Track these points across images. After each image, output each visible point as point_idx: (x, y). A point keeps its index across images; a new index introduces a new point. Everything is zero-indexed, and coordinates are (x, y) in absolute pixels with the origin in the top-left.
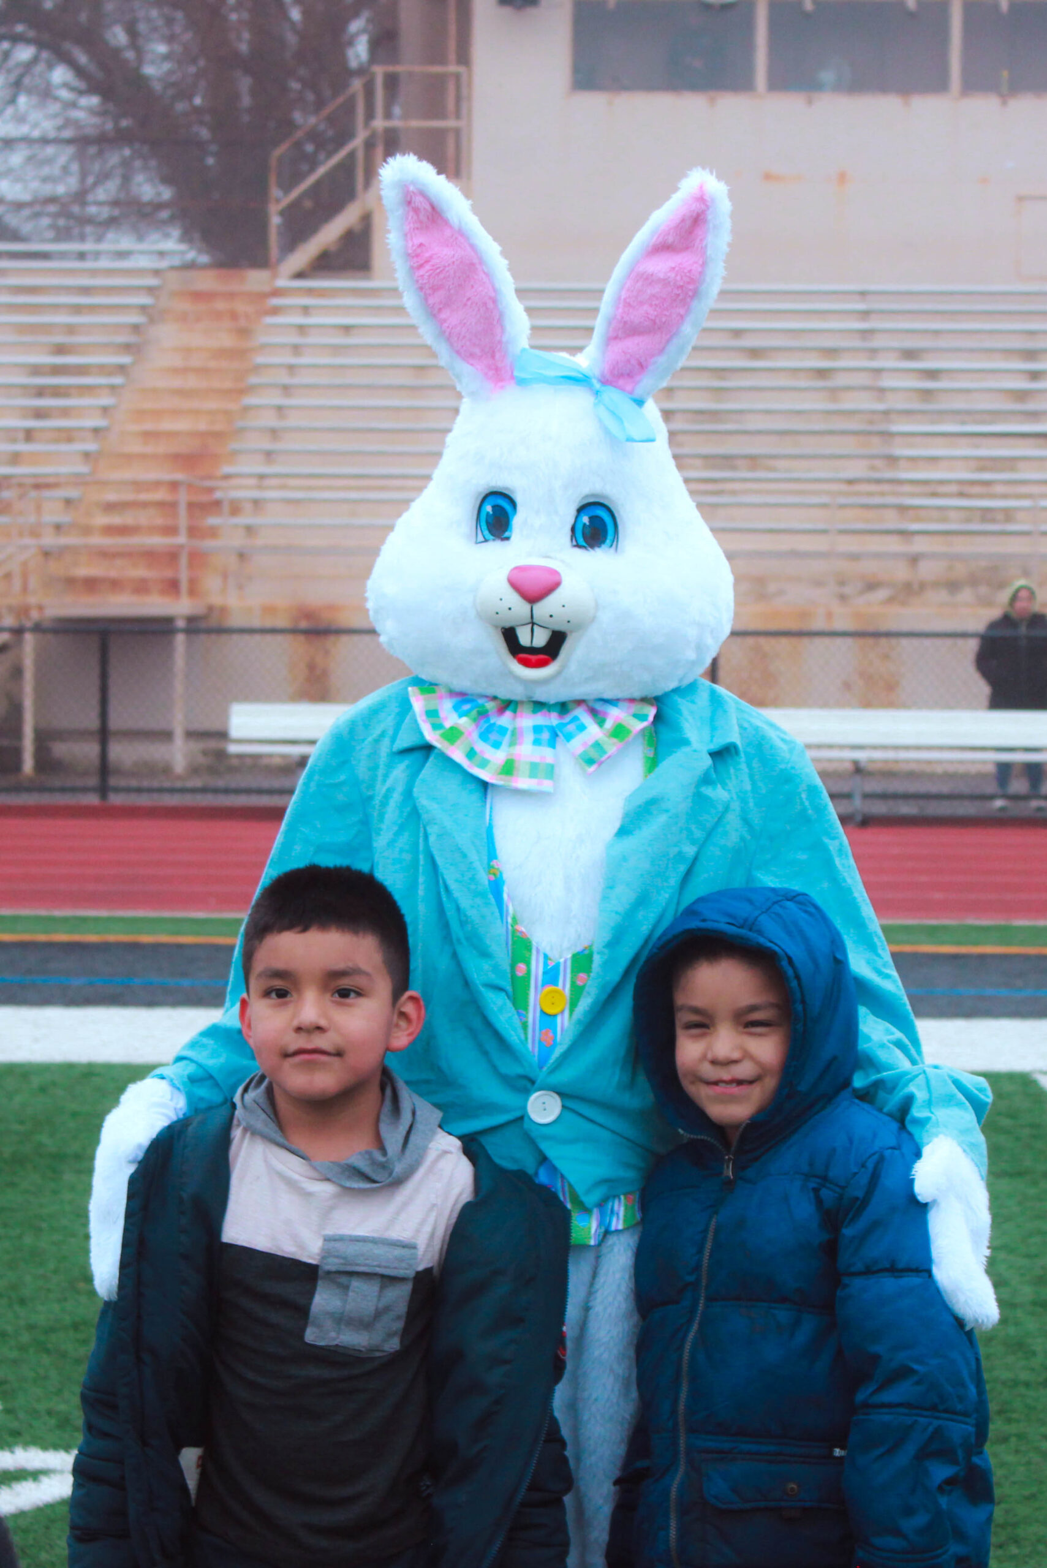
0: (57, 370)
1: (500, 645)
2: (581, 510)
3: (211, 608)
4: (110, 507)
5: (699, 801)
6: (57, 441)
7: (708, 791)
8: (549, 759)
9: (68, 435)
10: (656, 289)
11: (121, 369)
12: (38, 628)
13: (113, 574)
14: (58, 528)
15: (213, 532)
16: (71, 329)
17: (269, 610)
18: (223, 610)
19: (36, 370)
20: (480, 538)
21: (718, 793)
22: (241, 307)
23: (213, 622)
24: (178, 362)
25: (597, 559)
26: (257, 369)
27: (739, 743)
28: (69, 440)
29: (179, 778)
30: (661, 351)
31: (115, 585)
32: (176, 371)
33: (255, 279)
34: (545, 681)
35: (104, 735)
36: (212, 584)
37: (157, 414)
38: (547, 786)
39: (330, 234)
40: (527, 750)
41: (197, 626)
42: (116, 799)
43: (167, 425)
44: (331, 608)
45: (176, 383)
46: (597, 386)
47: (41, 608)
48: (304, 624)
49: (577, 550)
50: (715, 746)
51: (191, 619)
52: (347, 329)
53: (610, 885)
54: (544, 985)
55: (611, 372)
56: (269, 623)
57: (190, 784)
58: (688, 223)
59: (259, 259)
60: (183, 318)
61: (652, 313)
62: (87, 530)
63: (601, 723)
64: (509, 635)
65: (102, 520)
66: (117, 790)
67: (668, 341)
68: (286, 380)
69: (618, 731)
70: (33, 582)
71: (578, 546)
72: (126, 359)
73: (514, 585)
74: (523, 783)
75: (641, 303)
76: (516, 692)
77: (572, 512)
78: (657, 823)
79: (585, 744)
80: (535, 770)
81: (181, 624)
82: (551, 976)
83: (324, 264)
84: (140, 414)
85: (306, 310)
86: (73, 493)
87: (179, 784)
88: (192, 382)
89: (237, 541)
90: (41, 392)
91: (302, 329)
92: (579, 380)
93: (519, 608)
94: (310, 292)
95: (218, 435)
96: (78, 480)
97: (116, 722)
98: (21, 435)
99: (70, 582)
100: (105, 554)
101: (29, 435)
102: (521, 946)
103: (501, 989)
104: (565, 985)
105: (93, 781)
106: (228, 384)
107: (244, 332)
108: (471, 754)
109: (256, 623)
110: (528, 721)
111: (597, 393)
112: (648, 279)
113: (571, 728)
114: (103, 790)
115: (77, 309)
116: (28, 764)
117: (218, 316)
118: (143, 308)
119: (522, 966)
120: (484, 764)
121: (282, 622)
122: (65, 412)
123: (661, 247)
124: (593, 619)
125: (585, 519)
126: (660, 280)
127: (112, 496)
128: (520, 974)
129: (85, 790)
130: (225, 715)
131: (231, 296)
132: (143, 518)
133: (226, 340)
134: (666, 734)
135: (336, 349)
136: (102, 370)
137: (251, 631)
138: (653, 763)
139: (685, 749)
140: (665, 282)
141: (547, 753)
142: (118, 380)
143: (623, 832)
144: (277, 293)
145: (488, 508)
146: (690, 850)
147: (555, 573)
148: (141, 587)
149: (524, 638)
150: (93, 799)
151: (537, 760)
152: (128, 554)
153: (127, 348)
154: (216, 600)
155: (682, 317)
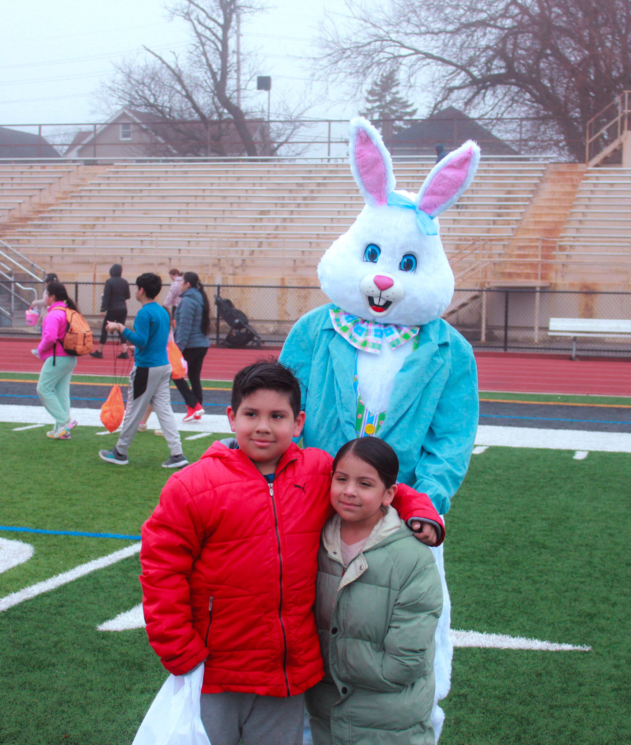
0: (507, 200)
1: (367, 302)
2: (405, 256)
3: (551, 284)
4: (520, 248)
5: (432, 362)
6: (504, 225)
7: (436, 359)
8: (379, 343)
9: (508, 223)
10: (447, 181)
11: (529, 199)
12: (489, 290)
13: (519, 271)
14: (500, 254)
15: (554, 257)
16: (513, 185)
17: (572, 285)
18: (556, 285)
19: (499, 199)
20: (365, 260)
21: (440, 360)
22: (574, 177)
23: (551, 289)
24: (550, 197)
25: (407, 275)
26: (578, 199)
27: (449, 342)
28: (508, 224)
29: (536, 344)
30: (444, 203)
31: (519, 275)
32: (549, 200)
33: (581, 167)
34: (381, 317)
35: (506, 328)
36: (552, 275)
37: (540, 215)
38: (378, 352)
39: (607, 151)
40: (372, 338)
41: (544, 290)
42: (510, 351)
43: (544, 219)
44: (595, 284)
45: (549, 204)
46: (418, 210)
47: (489, 283)
48: (584, 290)
49: (401, 272)
50: (441, 342)
51: (542, 288)
52: (612, 185)
53: (396, 389)
54: (367, 423)
55: (424, 206)
56: (572, 290)
57: (540, 346)
58: (463, 160)
59: (582, 159)
60: (553, 181)
61: (443, 189)
62: (511, 256)
63: (399, 332)
64: (371, 299)
65: (517, 252)
66: (510, 347)
67: (447, 200)
68: (588, 203)
69: (406, 336)
70: (489, 274)
71: (401, 269)
72: (531, 196)
73: (376, 283)
74: (370, 350)
75: (440, 185)
76: (370, 318)
77: (401, 257)
78: (415, 369)
79: (393, 339)
80: (374, 346)
81: (538, 289)
82: (371, 420)
83: (606, 161)
84: (534, 215)
85: (597, 178)
86: (506, 243)
87: (536, 346)
88: (554, 204)
89: (564, 260)
90: (500, 207)
91: (595, 185)
92: (412, 207)
93: (377, 291)
94: (600, 172)
95: (561, 223)
96: (509, 238)
97: (510, 323)
98: (491, 222)
99: (503, 274)
100: (516, 264)
101: (495, 222)
102: (361, 408)
103: (351, 424)
104: (375, 424)
105: (502, 345)
106: (567, 205)
107: (574, 186)
108: (351, 337)
109: (567, 289)
110: (373, 328)
111: (417, 213)
112: (444, 177)
113: (388, 332)
114: (505, 348)
115: (516, 178)
116: (483, 338)
117: (566, 180)
118: (539, 178)
119: (360, 415)
120: (355, 341)
121: (577, 289)
122: (508, 214)
123: (450, 166)
124: (403, 298)
125: (405, 260)
126: (448, 178)
127: (521, 244)
128: (359, 418)
129: (499, 347)
130: (548, 322)
131: (572, 173)
132: (531, 252)
133: (568, 189)
134: (423, 336)
135: (608, 192)
136: (523, 199)
137: (563, 292)
138: (417, 346)
139: (430, 343)
140: (450, 179)
141: (379, 340)
142: (527, 203)
143: (402, 370)
144: (588, 172)
145: (370, 249)
146: (427, 380)
147: (391, 280)
148: (528, 276)
149: (376, 302)
150: (502, 351)
151: (375, 342)
152: (524, 264)
153: (532, 192)
154: (553, 281)
155: (454, 193)
